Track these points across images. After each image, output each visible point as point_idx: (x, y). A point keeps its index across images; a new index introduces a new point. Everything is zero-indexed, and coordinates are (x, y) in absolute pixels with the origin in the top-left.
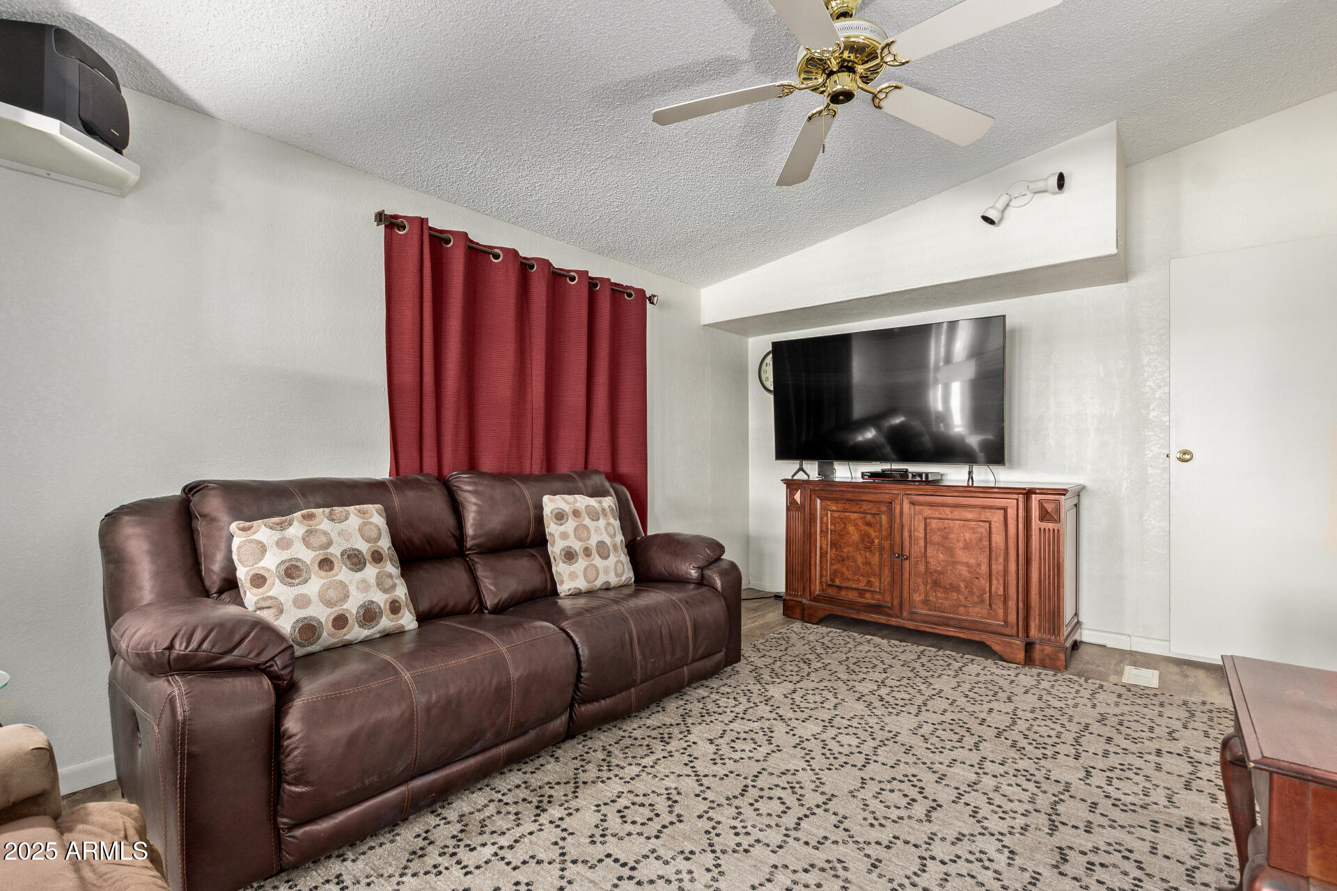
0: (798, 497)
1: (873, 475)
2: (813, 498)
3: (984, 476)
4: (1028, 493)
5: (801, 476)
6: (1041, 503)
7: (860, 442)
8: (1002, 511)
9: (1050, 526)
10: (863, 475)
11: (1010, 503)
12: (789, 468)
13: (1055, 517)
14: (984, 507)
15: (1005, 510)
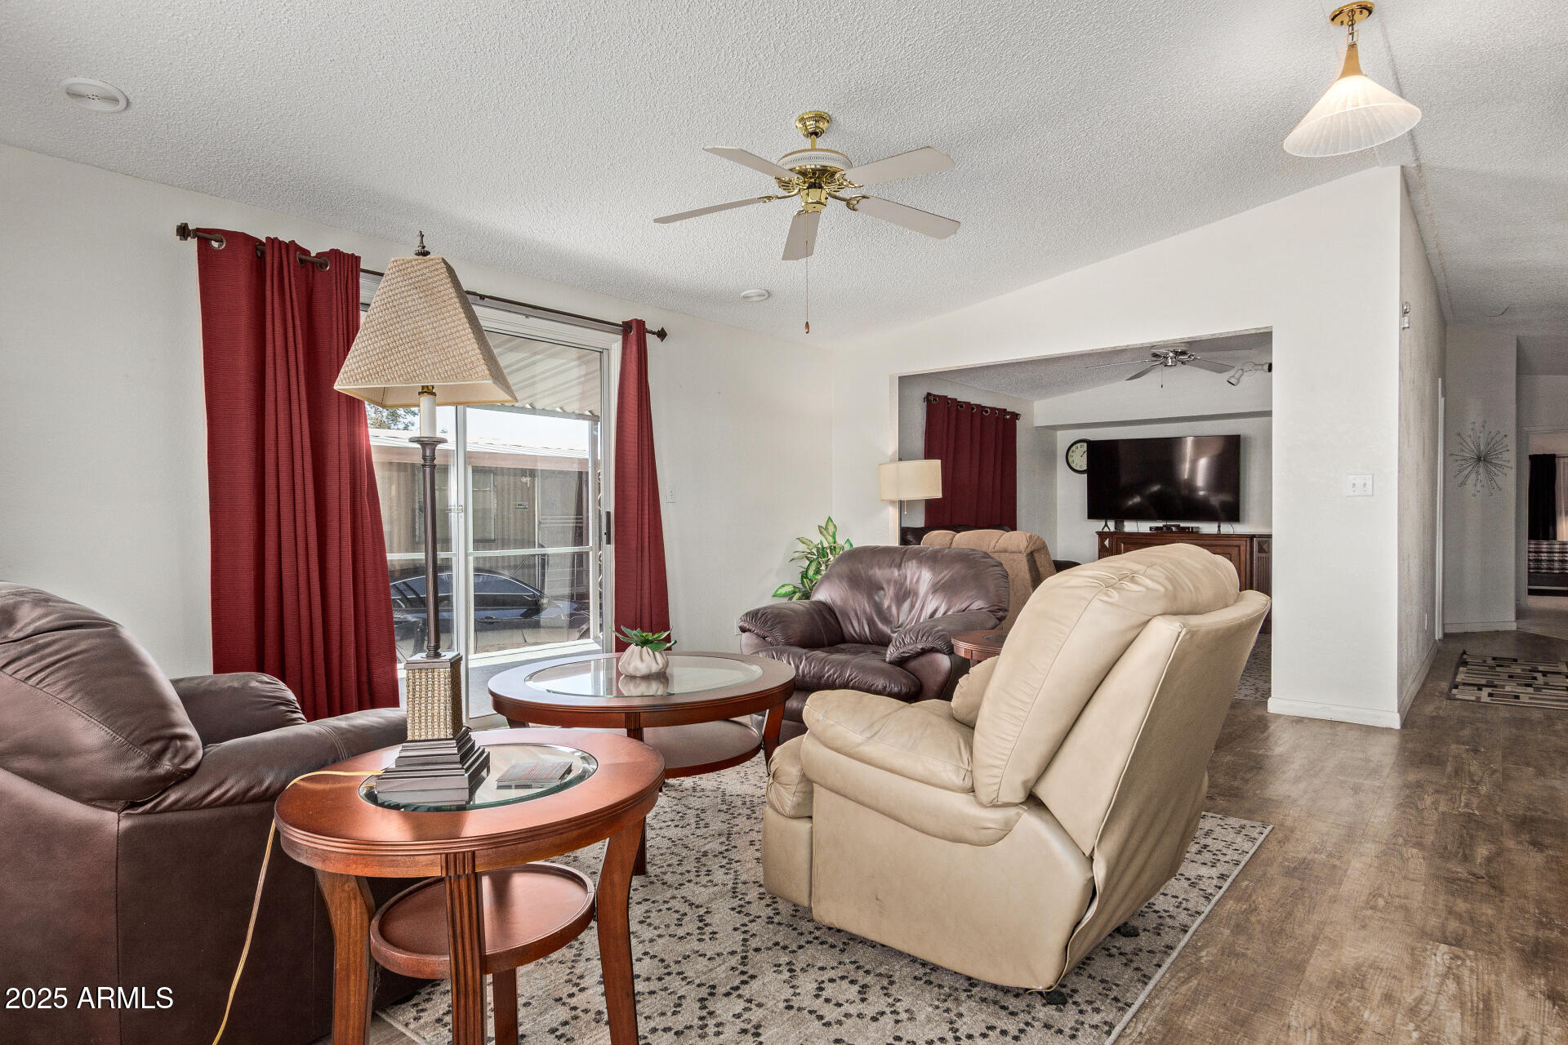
0: (1107, 543)
1: (1157, 528)
2: (1119, 543)
3: (1227, 529)
4: (1252, 537)
5: (1106, 530)
6: (1259, 543)
7: (1130, 506)
8: (1237, 548)
9: (1264, 555)
10: (1151, 528)
11: (1242, 543)
12: (1099, 525)
13: (1267, 550)
14: (1227, 546)
15: (1239, 547)
